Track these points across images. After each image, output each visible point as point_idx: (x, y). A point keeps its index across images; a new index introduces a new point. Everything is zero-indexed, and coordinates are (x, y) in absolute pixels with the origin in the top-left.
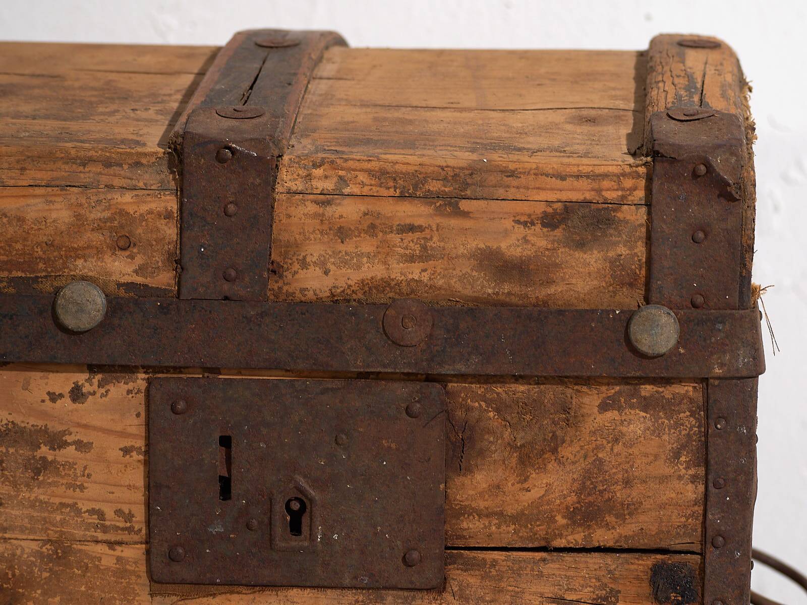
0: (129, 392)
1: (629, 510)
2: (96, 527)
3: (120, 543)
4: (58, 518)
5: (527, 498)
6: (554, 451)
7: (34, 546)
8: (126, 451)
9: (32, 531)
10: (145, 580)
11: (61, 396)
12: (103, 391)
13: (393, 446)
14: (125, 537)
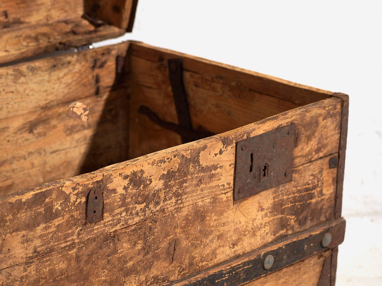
0: (232, 148)
1: (325, 146)
2: (223, 190)
3: (227, 192)
4: (215, 190)
5: (308, 149)
6: (314, 135)
7: (209, 200)
8: (230, 165)
9: (209, 196)
10: (232, 200)
11: (217, 154)
12: (226, 149)
13: (284, 144)
14: (228, 190)
